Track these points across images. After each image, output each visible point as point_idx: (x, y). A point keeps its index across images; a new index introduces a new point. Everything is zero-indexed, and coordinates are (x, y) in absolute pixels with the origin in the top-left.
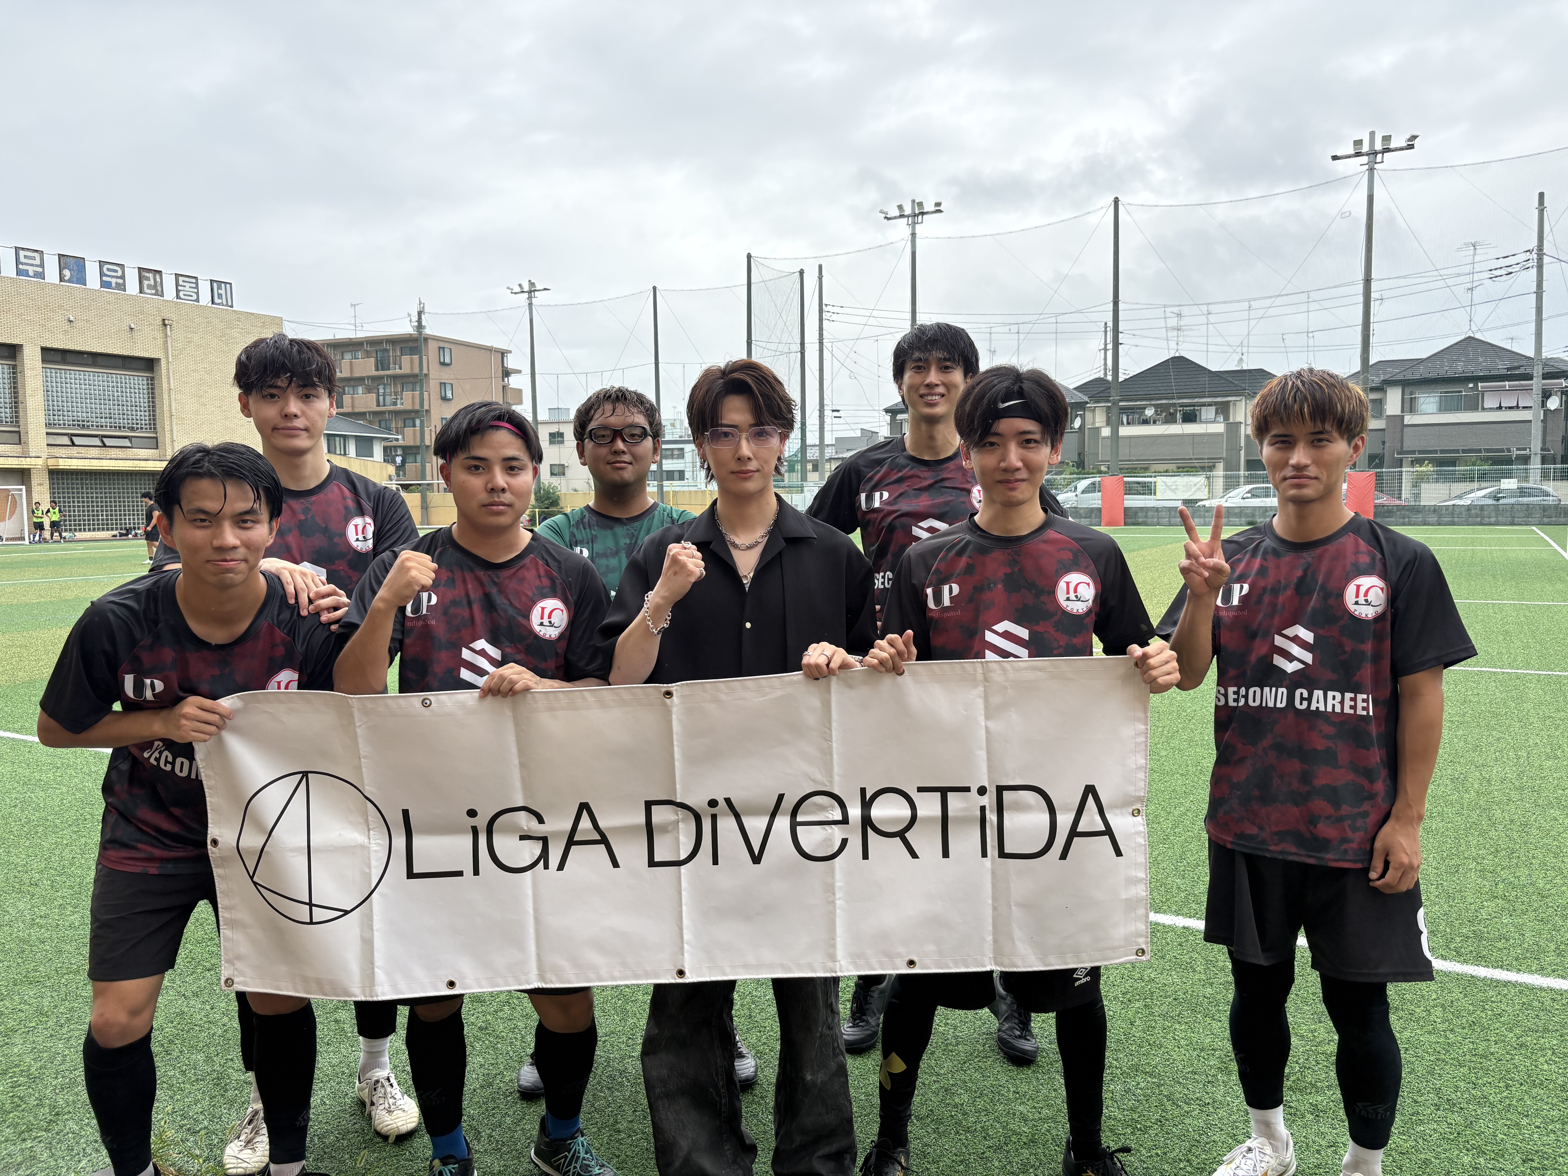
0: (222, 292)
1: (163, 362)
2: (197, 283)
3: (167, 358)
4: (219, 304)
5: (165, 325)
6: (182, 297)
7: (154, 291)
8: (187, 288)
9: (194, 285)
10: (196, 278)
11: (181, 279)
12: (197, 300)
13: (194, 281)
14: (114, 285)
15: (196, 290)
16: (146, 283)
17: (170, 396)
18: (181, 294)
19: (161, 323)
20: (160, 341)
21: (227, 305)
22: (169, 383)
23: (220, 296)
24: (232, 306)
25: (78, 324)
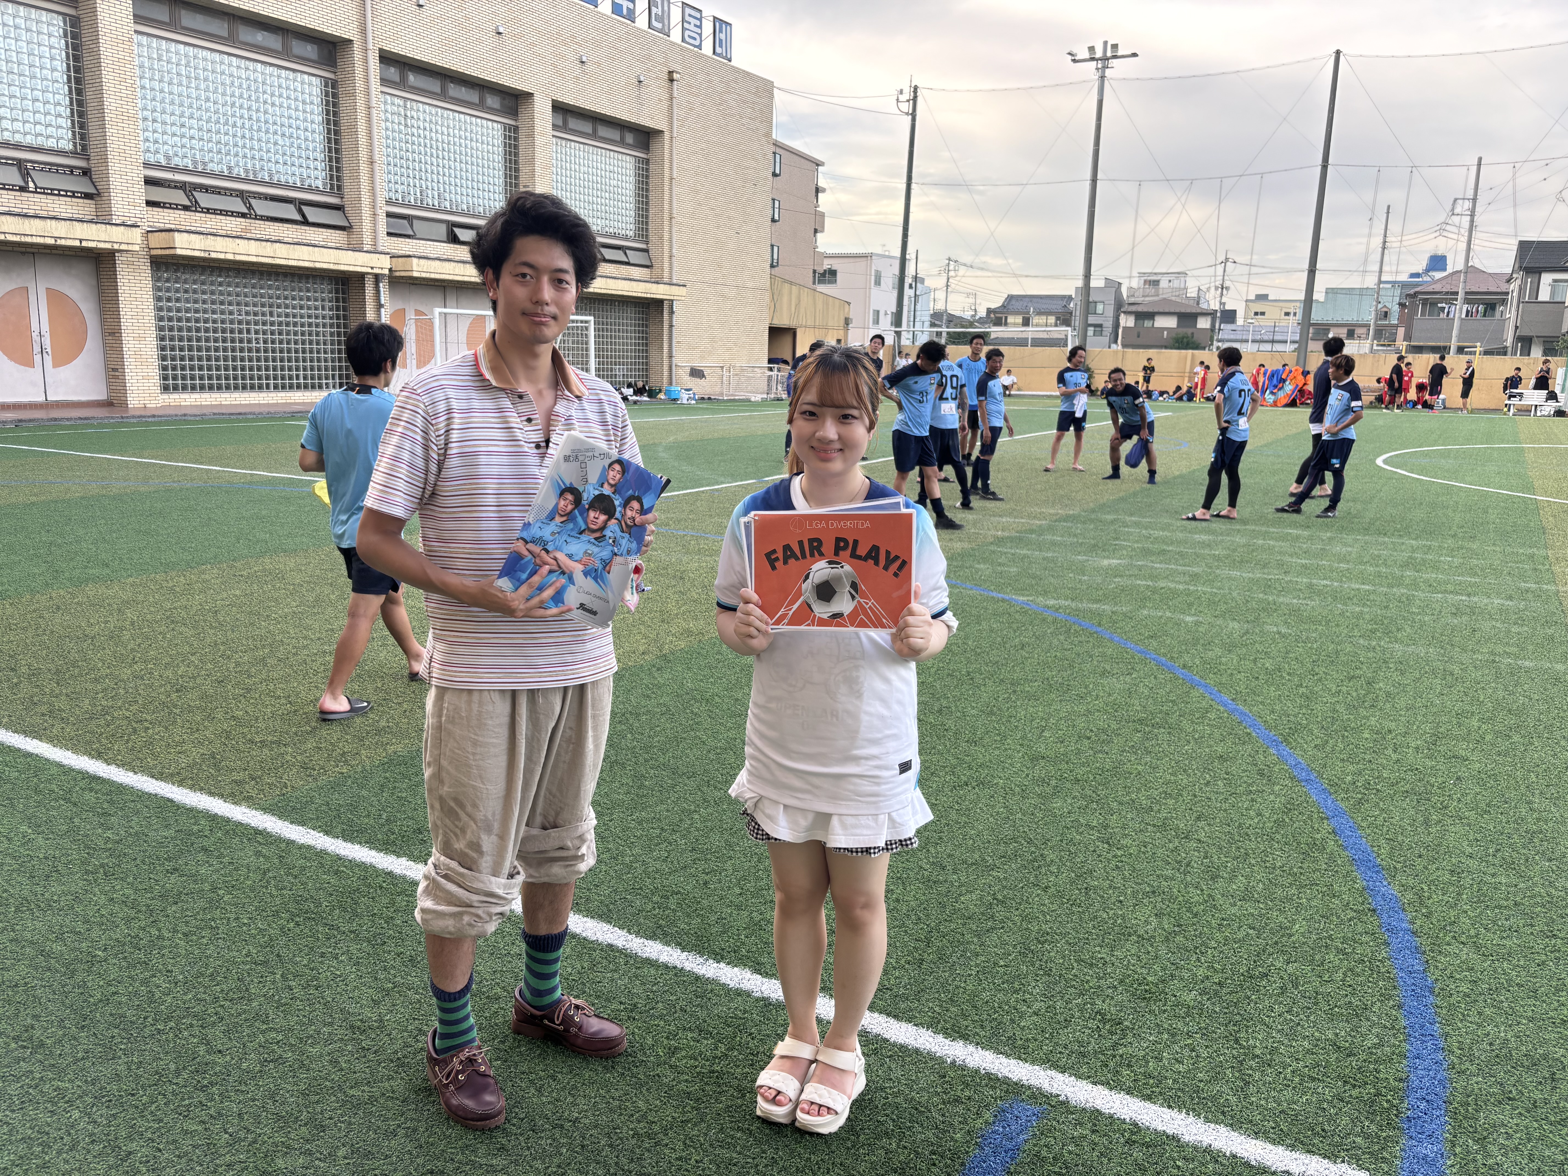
0: (723, 36)
1: (667, 135)
2: (700, 20)
3: (671, 132)
4: (719, 55)
5: (672, 80)
6: (687, 39)
7: (659, 25)
8: (692, 27)
9: (698, 23)
10: (700, 11)
11: (688, 11)
12: (700, 47)
13: (698, 15)
14: (625, 12)
15: (699, 31)
16: (654, 10)
17: (671, 189)
18: (687, 33)
19: (666, 77)
20: (665, 104)
21: (725, 58)
22: (671, 169)
23: (721, 41)
24: (730, 60)
25: (589, 67)
